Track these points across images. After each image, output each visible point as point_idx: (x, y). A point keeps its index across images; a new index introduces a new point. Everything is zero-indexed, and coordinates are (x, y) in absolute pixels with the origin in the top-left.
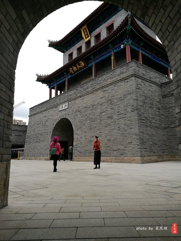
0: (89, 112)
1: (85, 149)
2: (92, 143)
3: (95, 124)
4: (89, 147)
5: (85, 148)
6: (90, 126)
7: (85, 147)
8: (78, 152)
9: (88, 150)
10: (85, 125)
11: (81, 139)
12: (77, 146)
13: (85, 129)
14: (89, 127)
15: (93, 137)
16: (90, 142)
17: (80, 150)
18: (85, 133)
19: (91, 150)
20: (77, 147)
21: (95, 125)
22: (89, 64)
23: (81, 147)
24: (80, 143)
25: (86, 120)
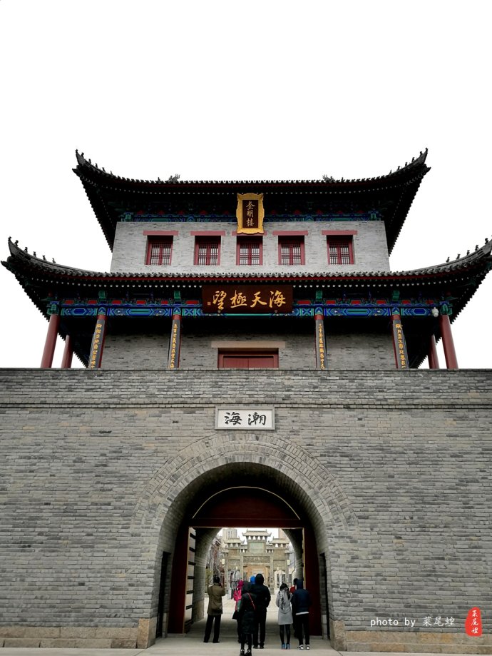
0: (404, 468)
1: (410, 601)
2: (440, 579)
3: (442, 514)
4: (427, 597)
5: (404, 596)
6: (415, 518)
7: (404, 593)
8: (365, 610)
9: (426, 607)
10: (390, 509)
11: (374, 558)
12: (355, 587)
13: (395, 525)
14: (412, 518)
15: (443, 559)
16: (429, 575)
17: (378, 605)
18: (395, 541)
19: (441, 607)
20: (359, 592)
21: (440, 518)
22: (298, 307)
23: (378, 591)
24: (373, 574)
25: (390, 492)
